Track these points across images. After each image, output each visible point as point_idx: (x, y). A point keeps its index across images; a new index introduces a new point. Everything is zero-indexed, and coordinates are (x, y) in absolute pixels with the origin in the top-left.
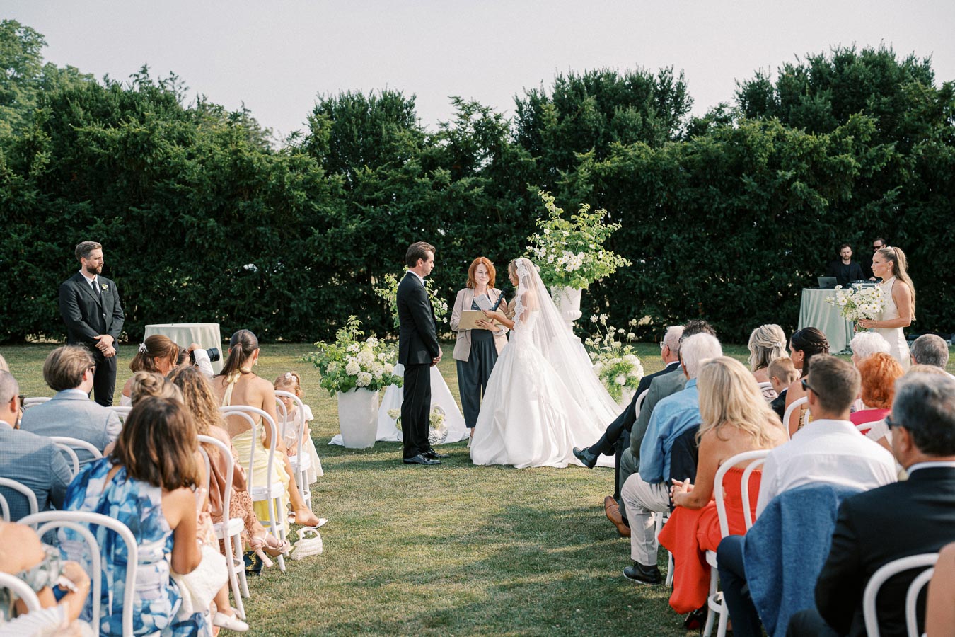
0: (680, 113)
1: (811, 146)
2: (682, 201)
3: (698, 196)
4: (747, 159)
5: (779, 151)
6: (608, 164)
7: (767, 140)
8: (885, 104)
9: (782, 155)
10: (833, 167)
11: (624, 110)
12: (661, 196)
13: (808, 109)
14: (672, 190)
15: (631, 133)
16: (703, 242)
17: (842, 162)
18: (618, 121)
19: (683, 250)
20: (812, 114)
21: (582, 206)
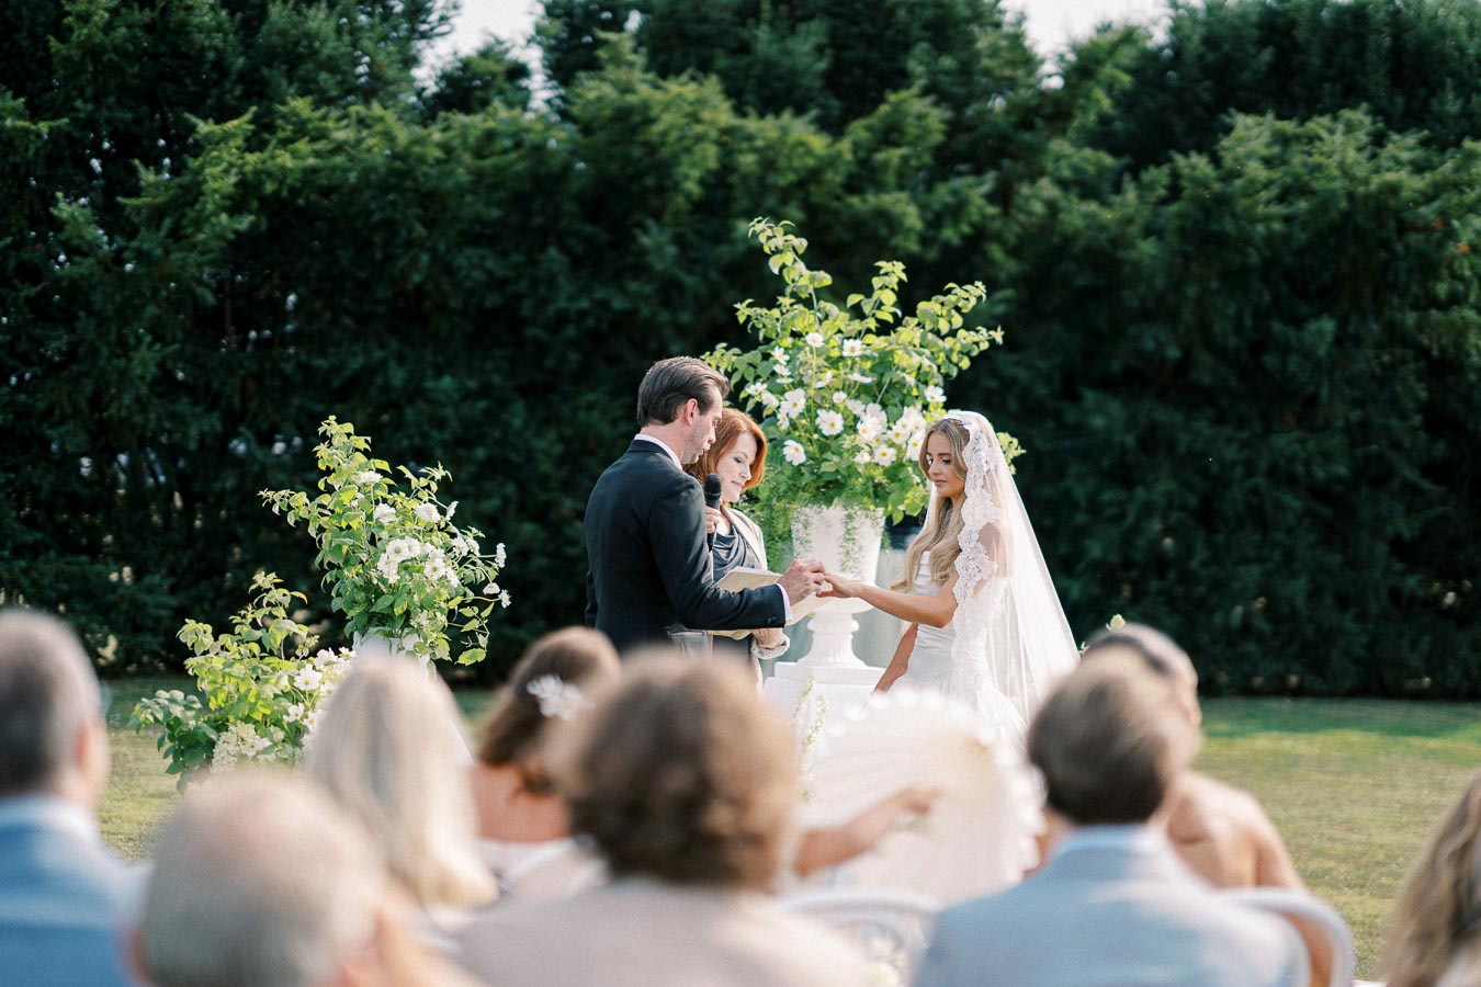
0: (424, 36)
1: (810, 162)
2: (468, 284)
3: (509, 273)
4: (650, 181)
5: (727, 167)
6: (285, 159)
7: (700, 139)
8: (947, 73)
9: (734, 179)
10: (858, 225)
12: (414, 262)
13: (769, 65)
14: (442, 247)
15: (324, 76)
16: (502, 403)
17: (882, 215)
18: (275, 39)
19: (454, 424)
20: (780, 78)
21: (880, 268)
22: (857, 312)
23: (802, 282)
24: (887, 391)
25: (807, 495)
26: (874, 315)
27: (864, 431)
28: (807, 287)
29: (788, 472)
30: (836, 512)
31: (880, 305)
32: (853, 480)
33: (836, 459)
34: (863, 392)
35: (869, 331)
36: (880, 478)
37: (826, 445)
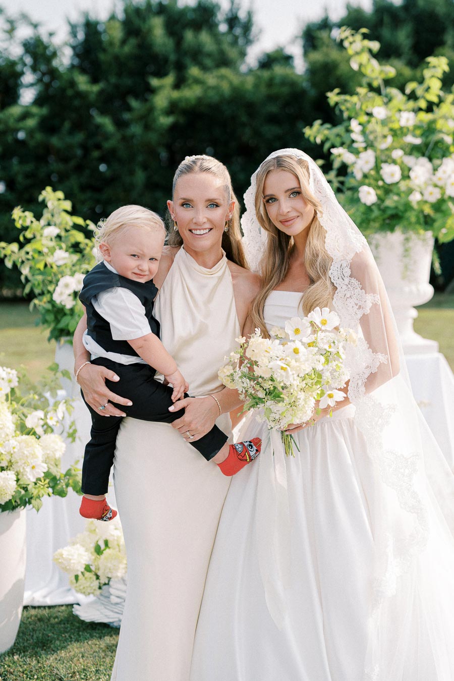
3: (284, 133)
6: (187, 93)
11: (196, 37)
15: (207, 59)
21: (429, 63)
22: (413, 96)
23: (374, 75)
24: (433, 149)
25: (377, 225)
26: (424, 97)
27: (416, 178)
28: (377, 78)
29: (362, 209)
30: (396, 237)
31: (428, 89)
32: (408, 214)
33: (396, 198)
34: (414, 150)
35: (420, 109)
36: (427, 210)
37: (388, 190)
